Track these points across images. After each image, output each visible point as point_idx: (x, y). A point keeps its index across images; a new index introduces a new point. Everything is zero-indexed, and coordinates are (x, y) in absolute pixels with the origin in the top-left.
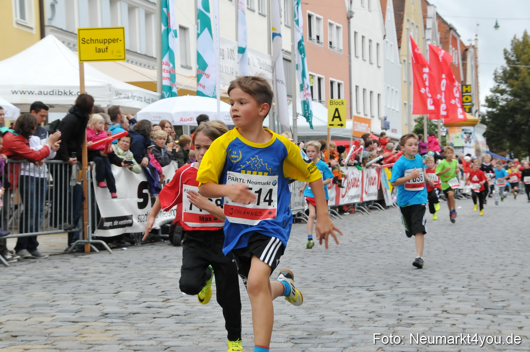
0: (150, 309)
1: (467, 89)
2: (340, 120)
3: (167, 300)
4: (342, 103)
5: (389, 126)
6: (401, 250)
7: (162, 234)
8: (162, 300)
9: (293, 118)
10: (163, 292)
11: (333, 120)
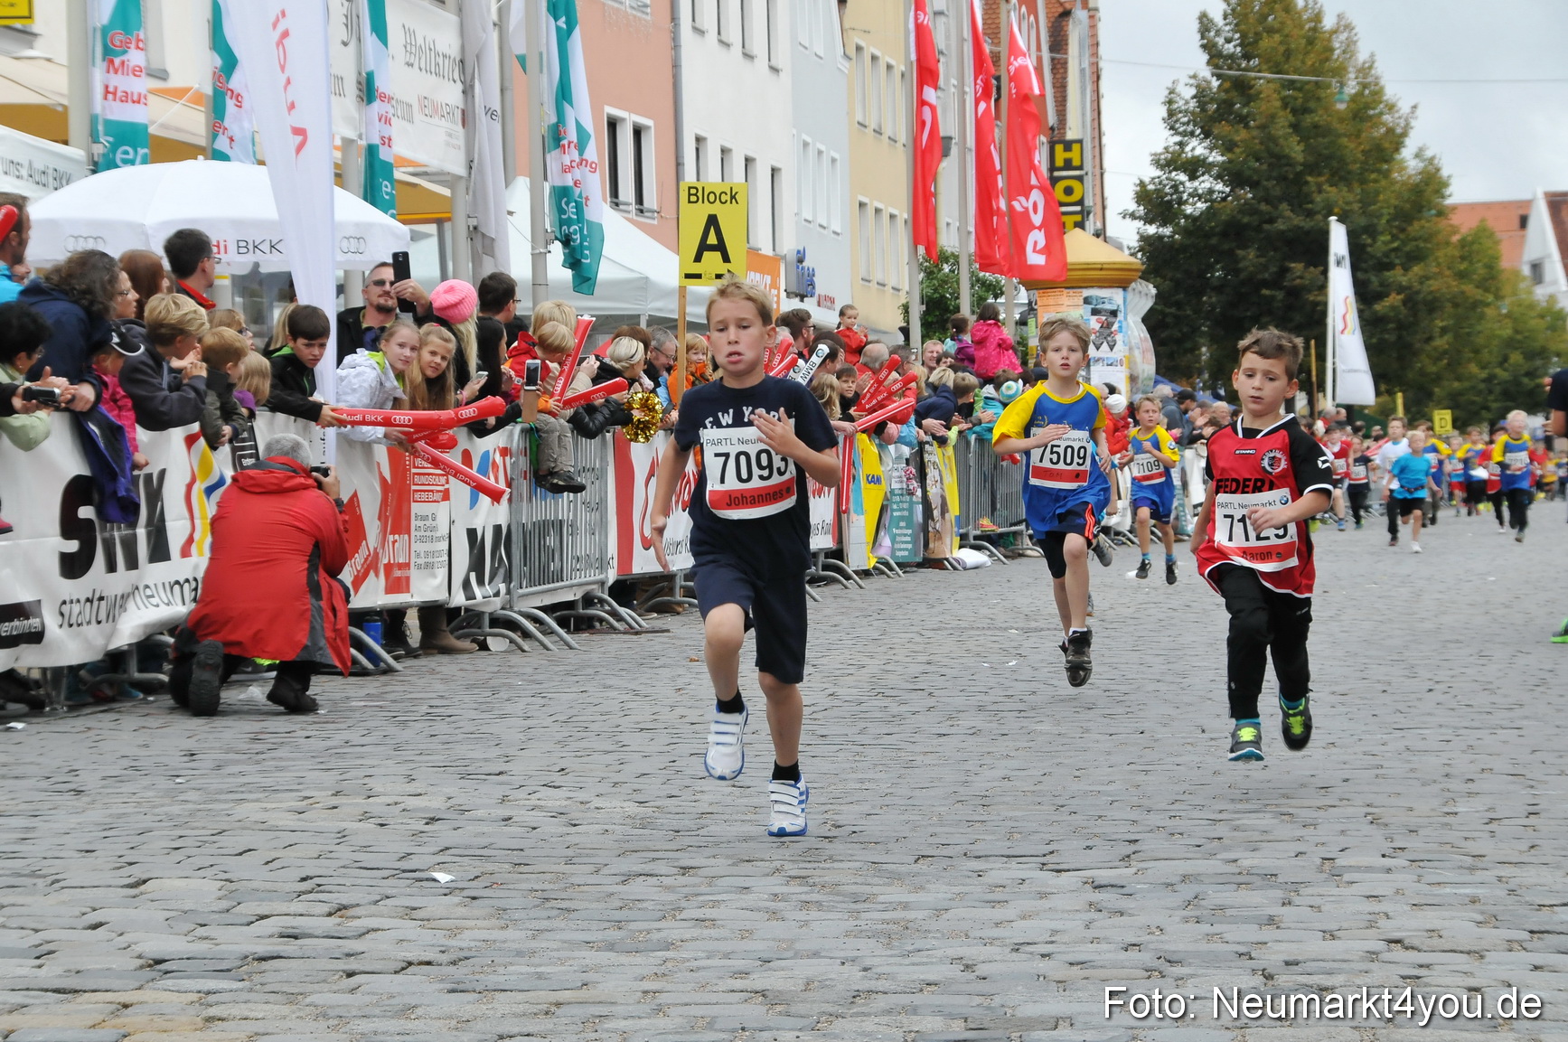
0: (298, 942)
1: (1068, 155)
2: (726, 259)
3: (340, 910)
4: (733, 197)
5: (812, 284)
6: (1039, 727)
7: (141, 670)
8: (326, 908)
9: (533, 248)
10: (303, 880)
11: (698, 259)
